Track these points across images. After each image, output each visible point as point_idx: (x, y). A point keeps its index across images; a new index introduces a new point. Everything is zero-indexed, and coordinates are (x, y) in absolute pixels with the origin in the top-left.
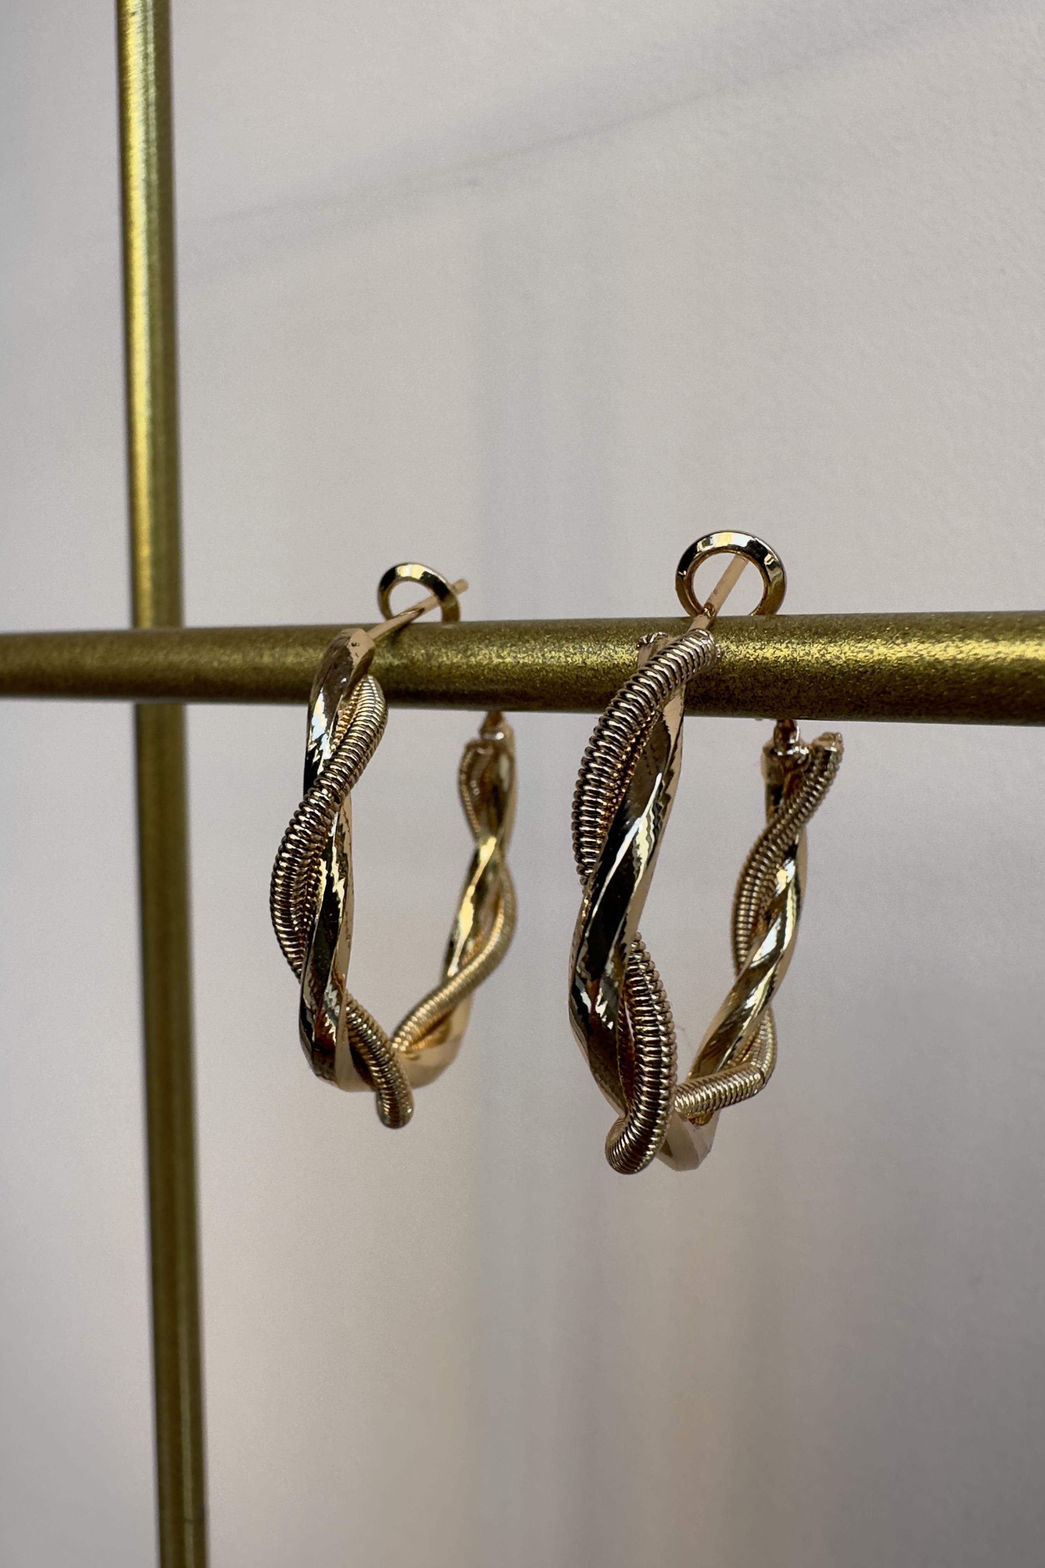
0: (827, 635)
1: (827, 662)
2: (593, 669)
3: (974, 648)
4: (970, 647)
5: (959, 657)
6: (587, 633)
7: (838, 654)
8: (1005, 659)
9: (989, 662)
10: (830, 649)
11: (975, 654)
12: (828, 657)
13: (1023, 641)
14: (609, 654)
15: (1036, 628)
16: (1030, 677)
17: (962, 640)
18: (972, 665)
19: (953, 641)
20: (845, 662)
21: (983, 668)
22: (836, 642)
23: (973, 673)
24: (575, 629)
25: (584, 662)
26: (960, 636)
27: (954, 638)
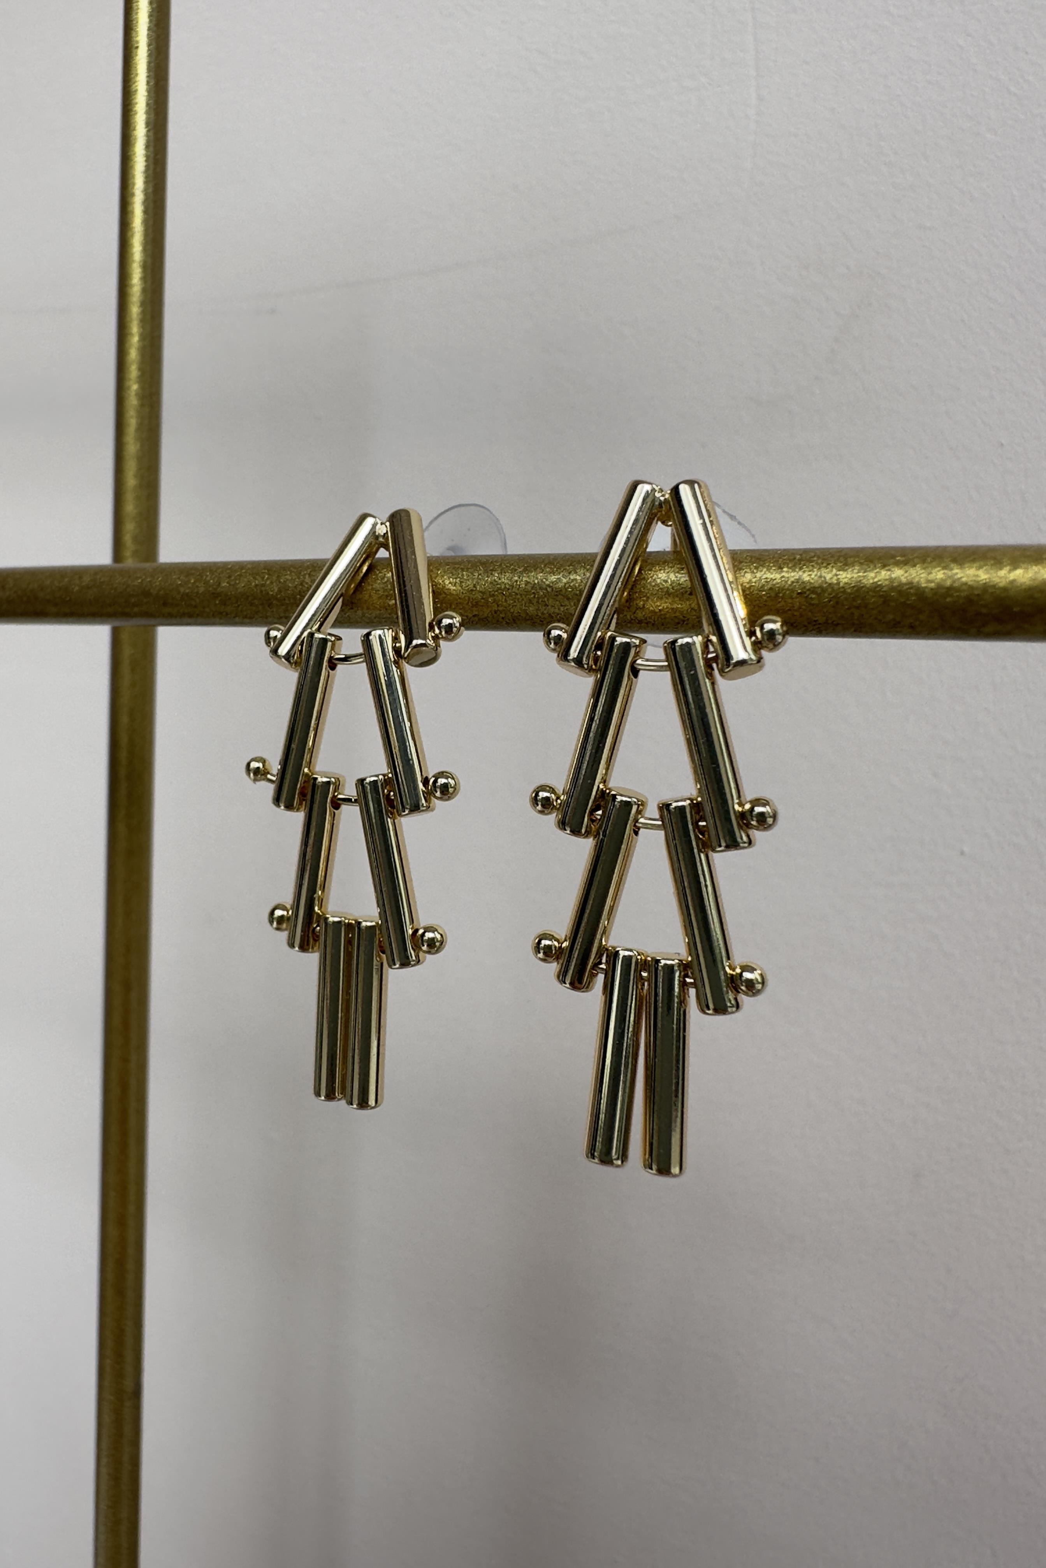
0: (658, 564)
1: (657, 585)
2: (481, 592)
3: (765, 573)
4: (763, 573)
5: (754, 580)
6: (478, 564)
7: (666, 579)
8: (786, 582)
9: (774, 585)
10: (660, 575)
11: (766, 578)
12: (659, 581)
13: (801, 569)
14: (495, 580)
15: (812, 559)
16: (805, 595)
17: (756, 568)
18: (763, 586)
19: (751, 569)
20: (671, 585)
21: (771, 589)
22: (665, 569)
23: (764, 593)
24: (469, 562)
25: (475, 586)
26: (755, 565)
27: (752, 567)
